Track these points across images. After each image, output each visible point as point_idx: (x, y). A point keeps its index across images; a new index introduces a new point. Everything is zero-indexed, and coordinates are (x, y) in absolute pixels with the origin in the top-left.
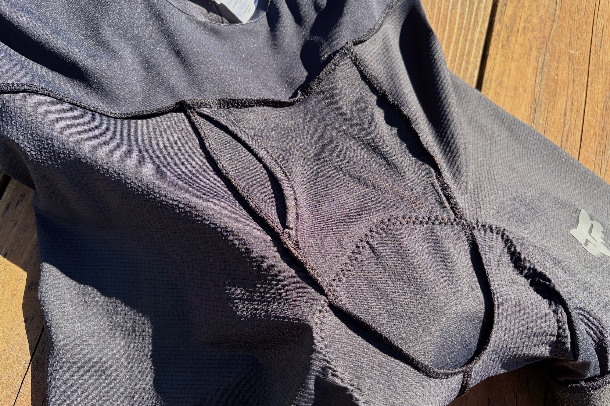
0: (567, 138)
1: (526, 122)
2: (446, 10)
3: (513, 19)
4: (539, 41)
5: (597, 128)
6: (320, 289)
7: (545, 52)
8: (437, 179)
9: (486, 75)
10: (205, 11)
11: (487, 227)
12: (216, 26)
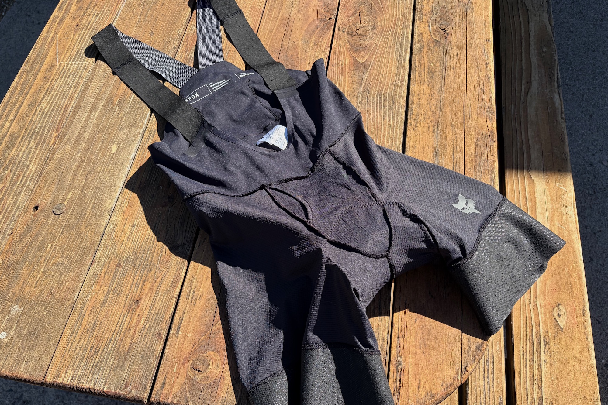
0: (456, 165)
1: (432, 162)
2: (381, 120)
3: (417, 116)
4: (433, 123)
5: (473, 157)
6: (323, 237)
7: (438, 127)
8: (369, 190)
9: (407, 145)
10: (266, 149)
11: (391, 203)
12: (271, 153)
